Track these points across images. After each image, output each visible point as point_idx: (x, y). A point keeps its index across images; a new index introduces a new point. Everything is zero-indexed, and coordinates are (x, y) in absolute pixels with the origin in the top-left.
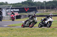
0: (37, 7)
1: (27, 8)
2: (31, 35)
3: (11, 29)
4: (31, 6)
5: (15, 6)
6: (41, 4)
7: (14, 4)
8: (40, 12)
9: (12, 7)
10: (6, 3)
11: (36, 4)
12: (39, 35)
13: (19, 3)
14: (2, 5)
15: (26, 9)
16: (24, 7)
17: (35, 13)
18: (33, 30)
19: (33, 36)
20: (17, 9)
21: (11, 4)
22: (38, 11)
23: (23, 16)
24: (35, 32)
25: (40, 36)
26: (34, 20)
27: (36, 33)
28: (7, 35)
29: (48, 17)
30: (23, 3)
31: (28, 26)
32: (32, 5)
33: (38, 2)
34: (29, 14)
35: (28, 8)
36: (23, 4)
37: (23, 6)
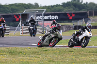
0: (88, 12)
1: (71, 14)
2: (78, 60)
3: (45, 50)
4: (78, 10)
5: (51, 10)
6: (95, 7)
7: (49, 6)
8: (94, 20)
9: (46, 11)
10: (37, 5)
11: (87, 6)
12: (93, 61)
13: (57, 5)
14: (29, 9)
15: (69, 16)
16: (67, 11)
17: (86, 23)
18: (82, 52)
19: (82, 62)
20: (54, 15)
21: (45, 7)
22: (90, 19)
23: (64, 28)
24: (86, 55)
25: (94, 63)
26: (57, 34)
27: (88, 57)
28: (38, 59)
29: (84, 29)
30: (65, 5)
31: (48, 44)
32: (80, 9)
33: (91, 4)
34: (76, 24)
35: (73, 13)
36: (64, 7)
37: (64, 10)
